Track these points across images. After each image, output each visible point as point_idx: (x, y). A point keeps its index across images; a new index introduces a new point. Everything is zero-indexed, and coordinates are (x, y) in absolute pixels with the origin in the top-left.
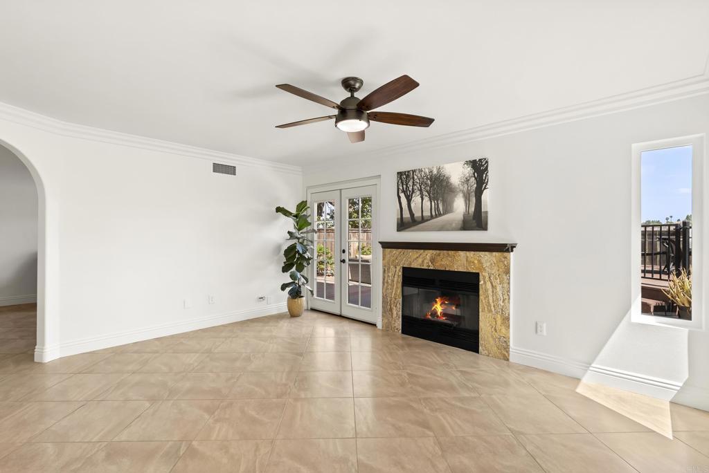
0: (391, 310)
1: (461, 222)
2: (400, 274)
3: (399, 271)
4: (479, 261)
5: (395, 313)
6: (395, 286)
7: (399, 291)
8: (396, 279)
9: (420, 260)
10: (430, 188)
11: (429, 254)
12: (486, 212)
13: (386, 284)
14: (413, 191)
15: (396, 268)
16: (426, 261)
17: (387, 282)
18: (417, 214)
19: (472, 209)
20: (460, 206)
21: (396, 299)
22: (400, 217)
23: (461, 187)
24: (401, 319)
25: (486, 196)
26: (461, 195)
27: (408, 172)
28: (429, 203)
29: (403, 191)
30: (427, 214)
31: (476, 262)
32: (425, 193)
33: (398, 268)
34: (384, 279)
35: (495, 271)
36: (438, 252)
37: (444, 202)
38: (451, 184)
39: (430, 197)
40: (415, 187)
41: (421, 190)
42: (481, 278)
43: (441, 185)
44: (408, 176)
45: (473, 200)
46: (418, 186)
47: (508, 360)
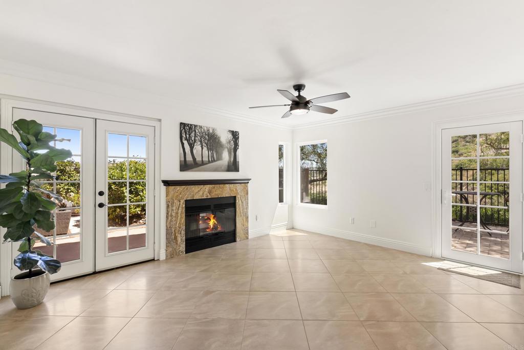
0: (176, 238)
1: (226, 167)
2: (184, 206)
3: (183, 204)
4: (236, 189)
5: (179, 239)
6: (179, 218)
7: (183, 220)
8: (180, 211)
9: (201, 193)
10: (208, 141)
11: (207, 187)
12: (238, 162)
13: (170, 218)
14: (195, 141)
15: (180, 201)
16: (205, 193)
17: (171, 216)
18: (199, 159)
19: (232, 159)
20: (226, 157)
21: (180, 228)
22: (183, 159)
23: (226, 145)
24: (184, 243)
25: (239, 152)
26: (226, 150)
27: (191, 125)
28: (207, 152)
29: (186, 139)
30: (206, 159)
31: (234, 190)
32: (204, 144)
33: (182, 201)
34: (167, 214)
35: (243, 194)
36: (213, 185)
37: (217, 152)
38: (221, 142)
39: (208, 148)
40: (197, 138)
41: (201, 141)
42: (237, 198)
43: (215, 141)
44: (190, 128)
45: (233, 154)
46: (199, 138)
47: (248, 238)
